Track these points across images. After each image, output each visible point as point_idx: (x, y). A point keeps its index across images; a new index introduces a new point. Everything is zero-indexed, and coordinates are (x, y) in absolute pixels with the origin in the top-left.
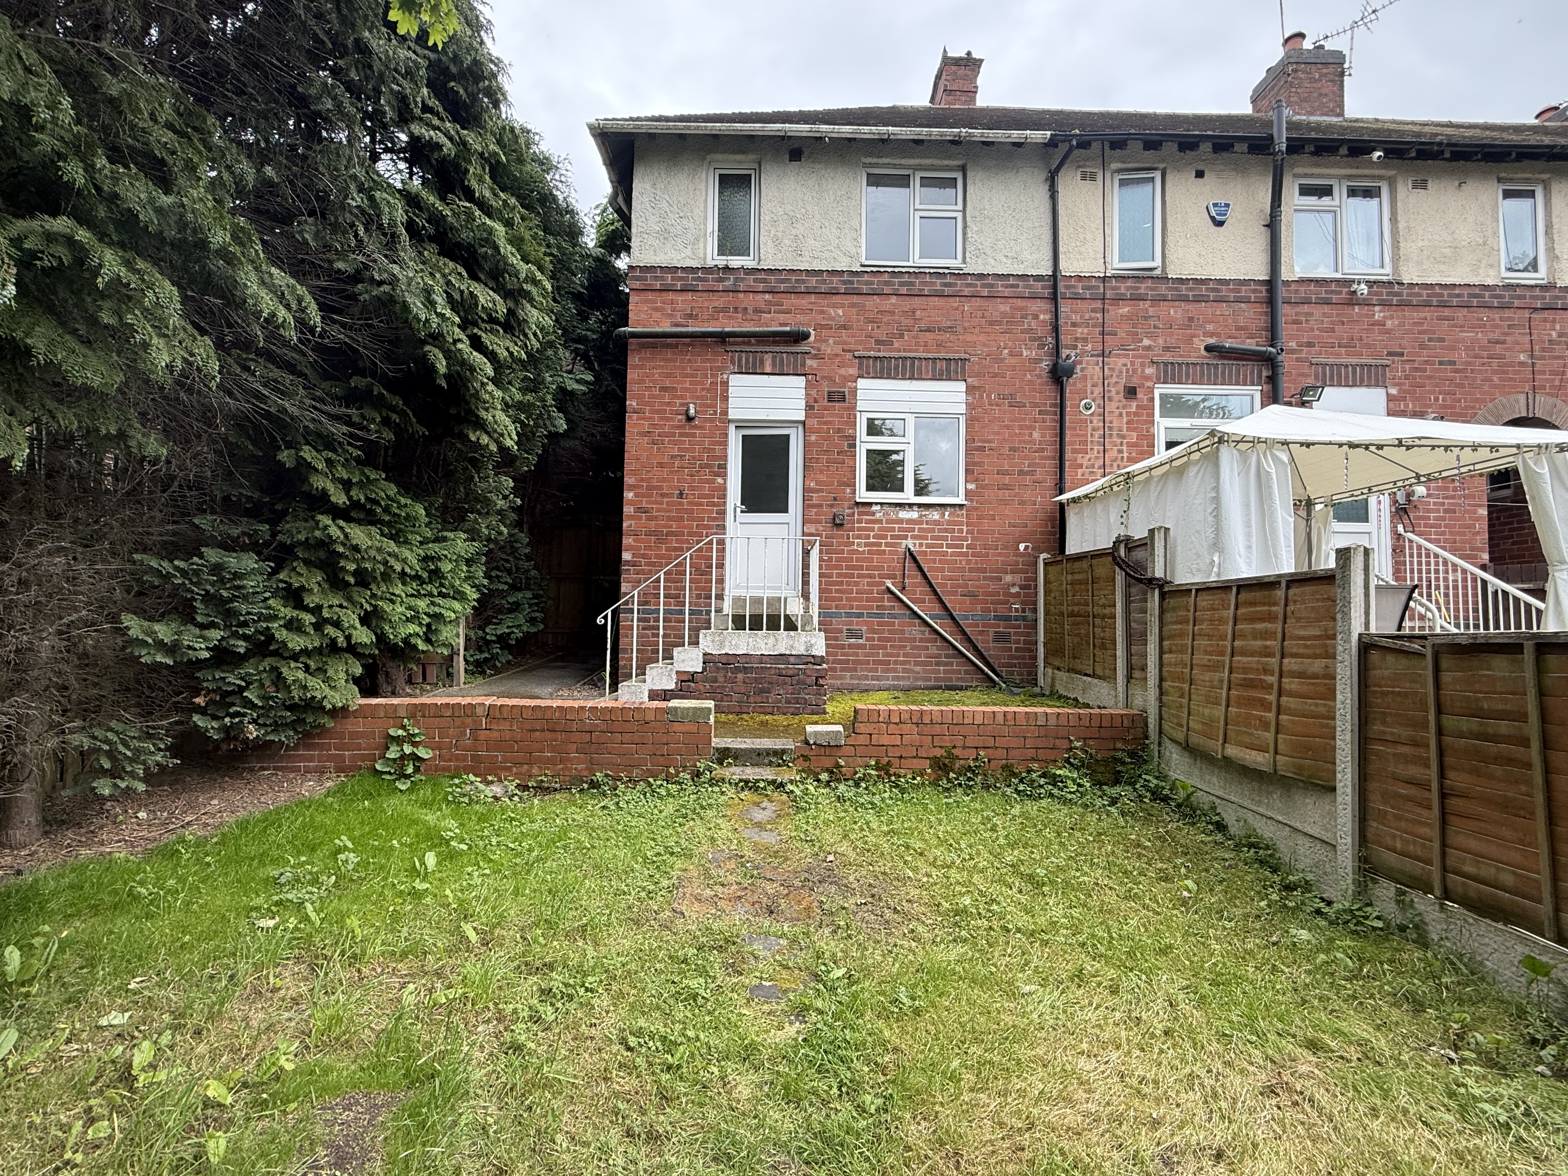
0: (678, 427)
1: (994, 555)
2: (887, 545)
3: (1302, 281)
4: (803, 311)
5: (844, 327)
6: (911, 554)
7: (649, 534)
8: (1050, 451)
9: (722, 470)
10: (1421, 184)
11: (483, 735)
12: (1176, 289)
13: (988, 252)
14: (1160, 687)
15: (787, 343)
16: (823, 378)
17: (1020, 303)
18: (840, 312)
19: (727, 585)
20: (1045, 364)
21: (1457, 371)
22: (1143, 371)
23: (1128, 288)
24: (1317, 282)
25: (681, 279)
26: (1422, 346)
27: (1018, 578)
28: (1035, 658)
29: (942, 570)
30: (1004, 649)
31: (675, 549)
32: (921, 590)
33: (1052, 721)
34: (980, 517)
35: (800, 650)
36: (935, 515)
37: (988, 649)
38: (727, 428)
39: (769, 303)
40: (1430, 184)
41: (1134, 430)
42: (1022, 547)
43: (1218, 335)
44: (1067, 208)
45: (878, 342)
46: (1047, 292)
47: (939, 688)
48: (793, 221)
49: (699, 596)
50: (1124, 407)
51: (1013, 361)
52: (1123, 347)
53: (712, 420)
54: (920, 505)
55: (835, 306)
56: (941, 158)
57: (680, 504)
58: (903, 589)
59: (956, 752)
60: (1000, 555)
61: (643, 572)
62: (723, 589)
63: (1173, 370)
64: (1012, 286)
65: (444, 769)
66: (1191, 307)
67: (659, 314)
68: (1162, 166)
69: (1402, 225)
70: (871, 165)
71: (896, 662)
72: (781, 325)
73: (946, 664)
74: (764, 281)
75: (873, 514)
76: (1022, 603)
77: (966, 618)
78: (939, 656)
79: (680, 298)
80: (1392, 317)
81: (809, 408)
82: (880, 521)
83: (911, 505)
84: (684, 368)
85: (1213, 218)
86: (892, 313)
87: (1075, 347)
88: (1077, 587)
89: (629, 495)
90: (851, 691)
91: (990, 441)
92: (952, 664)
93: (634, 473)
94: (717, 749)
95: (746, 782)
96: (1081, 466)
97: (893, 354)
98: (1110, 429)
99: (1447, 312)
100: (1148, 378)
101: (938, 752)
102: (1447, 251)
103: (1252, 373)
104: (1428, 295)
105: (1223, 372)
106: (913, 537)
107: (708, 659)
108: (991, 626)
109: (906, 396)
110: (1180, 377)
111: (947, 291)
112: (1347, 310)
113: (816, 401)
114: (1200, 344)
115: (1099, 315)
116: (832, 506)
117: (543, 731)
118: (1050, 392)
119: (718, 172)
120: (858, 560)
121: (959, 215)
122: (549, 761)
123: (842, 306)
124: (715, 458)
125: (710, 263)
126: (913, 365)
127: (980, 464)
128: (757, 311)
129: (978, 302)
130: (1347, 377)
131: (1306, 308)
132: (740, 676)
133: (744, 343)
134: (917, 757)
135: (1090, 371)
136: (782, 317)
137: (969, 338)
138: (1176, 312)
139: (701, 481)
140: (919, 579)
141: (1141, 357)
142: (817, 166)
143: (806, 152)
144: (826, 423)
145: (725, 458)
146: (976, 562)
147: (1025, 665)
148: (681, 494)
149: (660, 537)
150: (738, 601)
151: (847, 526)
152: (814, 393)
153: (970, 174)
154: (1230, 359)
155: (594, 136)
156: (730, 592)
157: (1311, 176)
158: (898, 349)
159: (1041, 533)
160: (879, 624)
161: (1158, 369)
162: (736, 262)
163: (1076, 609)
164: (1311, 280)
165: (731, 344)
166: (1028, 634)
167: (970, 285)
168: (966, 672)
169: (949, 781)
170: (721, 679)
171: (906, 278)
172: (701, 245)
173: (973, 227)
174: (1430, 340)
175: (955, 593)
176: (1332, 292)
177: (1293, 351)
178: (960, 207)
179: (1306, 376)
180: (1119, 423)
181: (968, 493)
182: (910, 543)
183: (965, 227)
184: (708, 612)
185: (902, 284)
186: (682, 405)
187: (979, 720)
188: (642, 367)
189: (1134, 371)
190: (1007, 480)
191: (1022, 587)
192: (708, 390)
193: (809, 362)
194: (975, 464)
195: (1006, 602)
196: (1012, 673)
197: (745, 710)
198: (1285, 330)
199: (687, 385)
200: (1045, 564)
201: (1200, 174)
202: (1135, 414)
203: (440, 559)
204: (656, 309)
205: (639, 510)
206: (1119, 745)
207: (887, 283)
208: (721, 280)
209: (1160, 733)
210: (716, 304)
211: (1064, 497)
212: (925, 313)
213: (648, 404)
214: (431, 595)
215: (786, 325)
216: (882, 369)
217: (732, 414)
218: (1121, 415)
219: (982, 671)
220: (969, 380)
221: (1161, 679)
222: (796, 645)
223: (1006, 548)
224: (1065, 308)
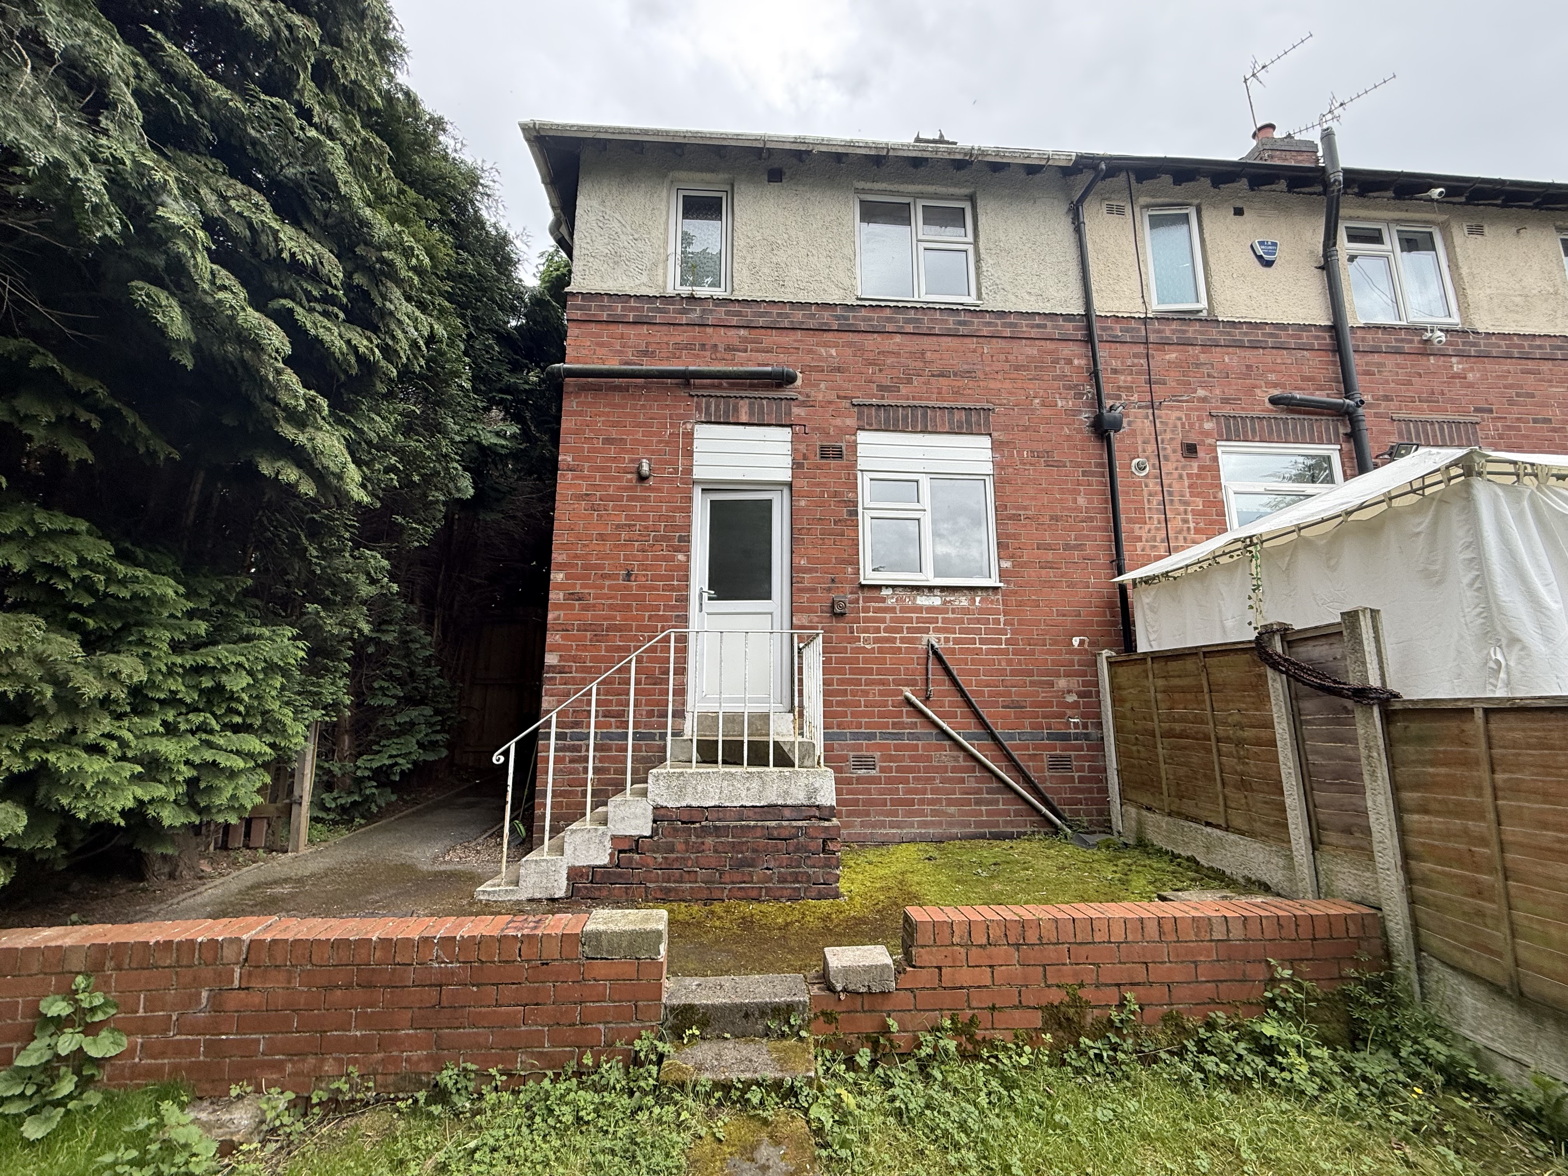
0: (626, 489)
1: (1042, 652)
2: (902, 640)
3: (1368, 328)
4: (786, 350)
5: (839, 370)
6: (935, 653)
7: (583, 628)
8: (1101, 520)
9: (684, 543)
10: (1476, 230)
11: (233, 1001)
12: (1229, 334)
13: (1008, 288)
14: (1406, 868)
15: (767, 387)
16: (814, 429)
17: (1050, 345)
18: (833, 352)
19: (690, 697)
20: (1085, 417)
21: (1554, 430)
22: (1201, 427)
23: (1174, 332)
24: (1384, 328)
25: (633, 309)
26: (1511, 402)
27: (1075, 683)
28: (1105, 790)
29: (976, 673)
30: (1065, 780)
31: (619, 649)
32: (951, 700)
33: (1237, 933)
34: (1020, 604)
35: (799, 797)
36: (963, 601)
37: (1043, 780)
38: (690, 491)
39: (744, 340)
40: (1486, 229)
41: (1198, 495)
42: (1076, 641)
43: (1284, 386)
44: (1094, 242)
45: (881, 388)
46: (1080, 334)
47: (983, 836)
48: (773, 247)
49: (650, 714)
50: (1184, 468)
51: (1047, 412)
52: (1175, 398)
53: (671, 481)
54: (943, 589)
55: (826, 345)
56: (946, 185)
57: (626, 588)
58: (927, 699)
59: (1086, 994)
60: (1048, 652)
61: (574, 681)
62: (684, 704)
63: (1236, 425)
64: (1038, 326)
65: (151, 1073)
66: (1248, 353)
67: (605, 351)
68: (1196, 202)
69: (1464, 271)
70: (864, 191)
71: (922, 802)
72: (759, 365)
73: (989, 803)
74: (738, 314)
75: (883, 600)
76: (1083, 716)
77: (1011, 737)
78: (978, 791)
79: (632, 331)
80: (1472, 369)
81: (796, 466)
82: (892, 610)
83: (931, 588)
84: (635, 416)
85: (1260, 258)
86: (897, 354)
87: (1119, 398)
88: (1176, 696)
89: (557, 577)
90: (863, 845)
91: (1025, 508)
92: (997, 802)
93: (564, 547)
94: (673, 1009)
95: (726, 1087)
96: (1140, 539)
97: (900, 402)
98: (1170, 494)
99: (1530, 365)
100: (1207, 434)
101: (1056, 996)
102: (1518, 300)
103: (1327, 429)
104: (1507, 346)
105: (1294, 428)
106: (937, 630)
107: (660, 815)
108: (1046, 748)
109: (918, 453)
110: (1245, 433)
111: (962, 330)
112: (1423, 361)
113: (805, 457)
114: (1264, 395)
115: (1143, 361)
116: (829, 590)
117: (348, 986)
118: (1093, 451)
119: (681, 194)
120: (865, 661)
121: (971, 249)
122: (359, 1045)
123: (836, 346)
124: (675, 528)
125: (670, 291)
126: (925, 416)
127: (1015, 536)
128: (729, 348)
129: (1002, 343)
130: (1435, 436)
131: (1376, 358)
132: (709, 841)
133: (713, 386)
134: (1020, 1006)
135: (1138, 424)
136: (761, 356)
137: (992, 385)
138: (1231, 359)
139: (656, 558)
140: (947, 686)
141: (1197, 409)
142: (801, 188)
143: (788, 173)
144: (819, 485)
145: (688, 527)
146: (1020, 662)
147: (1094, 802)
148: (629, 575)
149: (598, 632)
150: (707, 720)
151: (850, 616)
152: (802, 447)
153: (980, 203)
154: (1299, 413)
155: (528, 140)
156: (695, 705)
157: (1358, 218)
158: (906, 395)
159: (1099, 624)
160: (897, 748)
161: (1218, 423)
162: (702, 292)
163: (1178, 727)
164: (1378, 327)
165: (696, 387)
166: (1093, 758)
167: (989, 324)
168: (1017, 813)
169: (1082, 1053)
170: (680, 847)
171: (912, 314)
172: (660, 271)
173: (988, 261)
174: (1518, 395)
175: (995, 704)
176: (1402, 340)
177: (1370, 406)
178: (970, 238)
179: (1389, 433)
180: (1180, 487)
181: (1002, 574)
182: (932, 637)
183: (978, 260)
184: (663, 736)
185: (908, 321)
186: (632, 461)
187: (1118, 935)
188: (580, 414)
189: (1191, 425)
190: (1050, 556)
191: (1080, 695)
192: (667, 443)
193: (795, 410)
194: (1008, 536)
195: (1061, 715)
196: (1077, 813)
197: (716, 894)
198: (1359, 381)
199: (639, 436)
200: (1111, 664)
201: (1239, 212)
202: (1198, 476)
203: (225, 670)
204: (601, 345)
205: (571, 596)
206: (1351, 972)
207: (889, 320)
208: (684, 311)
209: (1419, 949)
210: (678, 339)
211: (1127, 577)
212: (937, 355)
213: (587, 459)
214: (203, 728)
215: (767, 365)
216: (887, 420)
217: (698, 473)
218: (1181, 477)
219: (1038, 811)
220: (995, 434)
221: (1406, 855)
222: (793, 789)
223: (1055, 643)
224: (1102, 352)
